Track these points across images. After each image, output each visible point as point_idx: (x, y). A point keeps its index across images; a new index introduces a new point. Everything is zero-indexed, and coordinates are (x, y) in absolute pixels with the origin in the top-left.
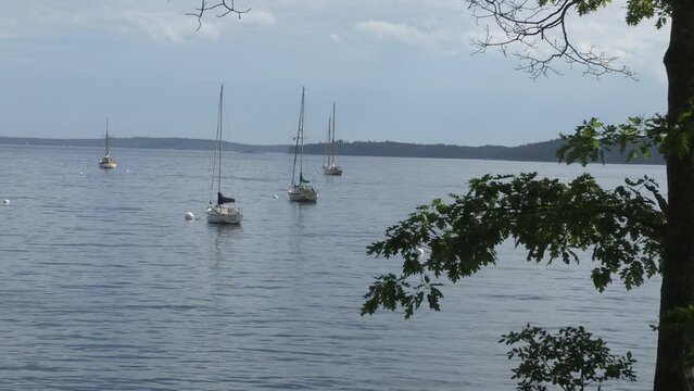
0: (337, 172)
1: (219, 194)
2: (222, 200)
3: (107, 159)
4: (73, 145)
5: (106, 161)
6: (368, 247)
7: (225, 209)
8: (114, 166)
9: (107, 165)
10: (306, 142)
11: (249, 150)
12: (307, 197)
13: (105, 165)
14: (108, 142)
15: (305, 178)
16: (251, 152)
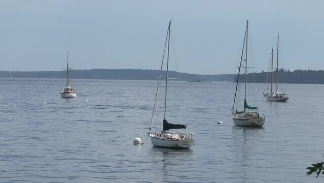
0: (282, 99)
1: (165, 121)
2: (167, 126)
3: (67, 89)
4: (38, 77)
5: (67, 91)
6: (309, 168)
7: (175, 135)
8: (75, 95)
9: (68, 95)
10: (250, 71)
11: (197, 79)
12: (256, 122)
13: (66, 95)
14: (69, 74)
15: (249, 104)
16: (198, 81)
